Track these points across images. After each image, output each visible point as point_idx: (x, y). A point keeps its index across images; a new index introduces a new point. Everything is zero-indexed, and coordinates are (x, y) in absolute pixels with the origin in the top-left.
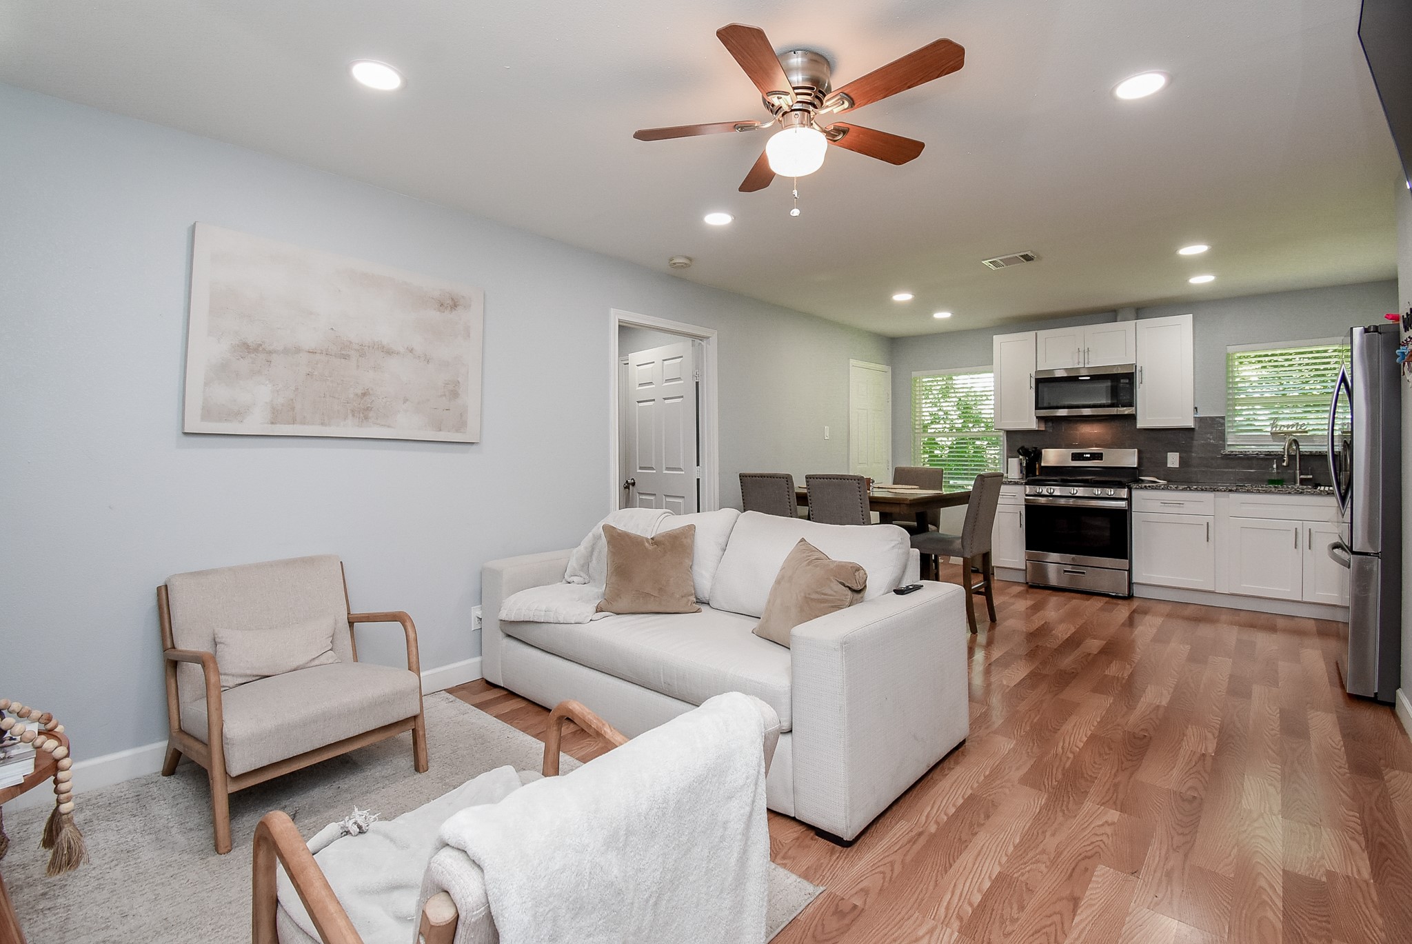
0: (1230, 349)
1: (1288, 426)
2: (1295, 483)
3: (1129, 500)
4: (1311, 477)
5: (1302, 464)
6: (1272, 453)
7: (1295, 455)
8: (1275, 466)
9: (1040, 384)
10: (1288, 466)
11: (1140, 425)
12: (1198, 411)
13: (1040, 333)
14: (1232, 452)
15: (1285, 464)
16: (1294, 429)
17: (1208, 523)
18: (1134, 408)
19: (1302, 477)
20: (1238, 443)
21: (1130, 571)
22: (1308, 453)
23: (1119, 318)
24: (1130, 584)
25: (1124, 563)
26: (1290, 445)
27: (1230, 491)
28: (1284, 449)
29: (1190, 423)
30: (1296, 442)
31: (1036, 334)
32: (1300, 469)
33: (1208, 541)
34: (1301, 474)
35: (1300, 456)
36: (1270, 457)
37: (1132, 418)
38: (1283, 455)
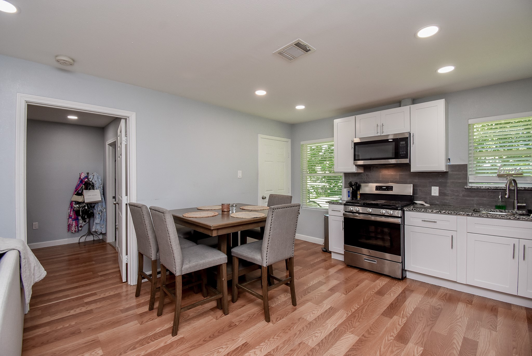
0: (470, 122)
1: (509, 170)
2: (514, 209)
3: (403, 217)
4: (525, 205)
5: (519, 195)
6: (498, 188)
7: (514, 190)
8: (500, 197)
9: (356, 146)
10: (509, 197)
11: (412, 170)
12: (450, 161)
13: (357, 116)
14: (472, 187)
15: (507, 196)
16: (513, 172)
17: (452, 236)
18: (408, 159)
19: (518, 204)
20: (476, 181)
21: (403, 262)
22: (523, 189)
23: (402, 105)
24: (403, 270)
25: (399, 258)
26: (510, 183)
27: (468, 215)
28: (506, 185)
29: (443, 168)
30: (514, 181)
31: (355, 117)
32: (517, 199)
33: (452, 248)
34: (518, 203)
35: (517, 190)
36: (496, 191)
37: (408, 166)
38: (506, 190)
